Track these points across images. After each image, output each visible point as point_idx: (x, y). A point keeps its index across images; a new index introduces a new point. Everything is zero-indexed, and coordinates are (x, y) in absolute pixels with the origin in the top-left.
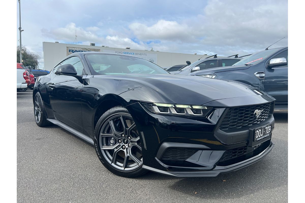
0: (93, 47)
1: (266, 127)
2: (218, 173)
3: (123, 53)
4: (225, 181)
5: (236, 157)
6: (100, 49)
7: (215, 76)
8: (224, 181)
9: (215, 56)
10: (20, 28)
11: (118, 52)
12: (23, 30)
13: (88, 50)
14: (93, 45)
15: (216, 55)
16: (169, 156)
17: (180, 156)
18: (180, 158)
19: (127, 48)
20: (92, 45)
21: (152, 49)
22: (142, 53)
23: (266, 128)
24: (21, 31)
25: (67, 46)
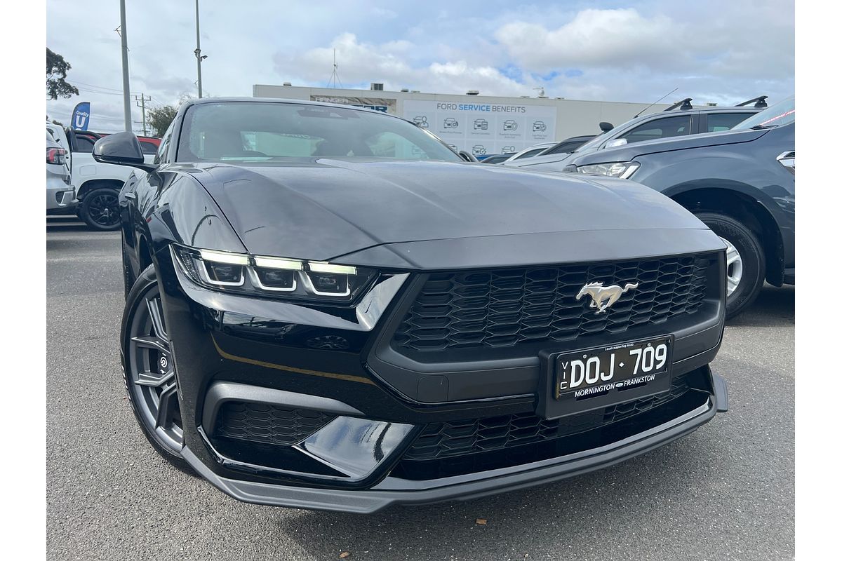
0: (377, 95)
1: (633, 348)
2: (386, 500)
3: (458, 106)
4: (484, 522)
5: (503, 447)
6: (395, 100)
7: (637, 167)
8: (479, 522)
9: (686, 104)
10: (198, 51)
11: (444, 106)
12: (205, 57)
13: (364, 103)
14: (378, 87)
15: (688, 101)
16: (244, 428)
17: (277, 430)
18: (279, 438)
19: (471, 94)
20: (376, 89)
21: (543, 93)
22: (511, 106)
23: (632, 352)
24: (200, 59)
25: (312, 94)
